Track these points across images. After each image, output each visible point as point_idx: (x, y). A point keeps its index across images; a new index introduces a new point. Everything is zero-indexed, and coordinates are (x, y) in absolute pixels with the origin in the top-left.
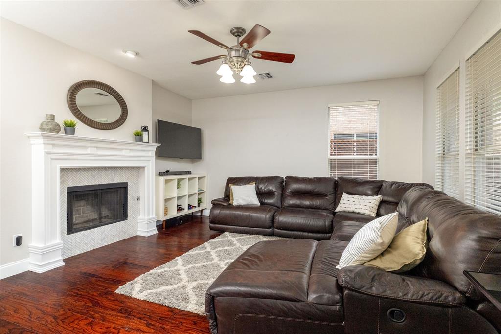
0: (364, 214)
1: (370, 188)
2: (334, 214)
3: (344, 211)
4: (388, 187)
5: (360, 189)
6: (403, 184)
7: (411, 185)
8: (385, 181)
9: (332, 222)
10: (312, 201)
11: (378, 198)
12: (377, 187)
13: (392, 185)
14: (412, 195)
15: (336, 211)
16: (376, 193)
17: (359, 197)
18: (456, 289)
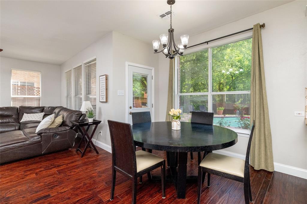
0: (37, 121)
1: (39, 110)
2: (20, 123)
3: (26, 121)
4: (47, 109)
5: (33, 111)
6: (53, 107)
7: (57, 107)
8: (45, 107)
9: (20, 127)
10: (3, 120)
11: (43, 114)
12: (42, 109)
13: (49, 108)
14: (57, 111)
15: (20, 122)
16: (42, 111)
17: (33, 114)
18: (69, 126)
